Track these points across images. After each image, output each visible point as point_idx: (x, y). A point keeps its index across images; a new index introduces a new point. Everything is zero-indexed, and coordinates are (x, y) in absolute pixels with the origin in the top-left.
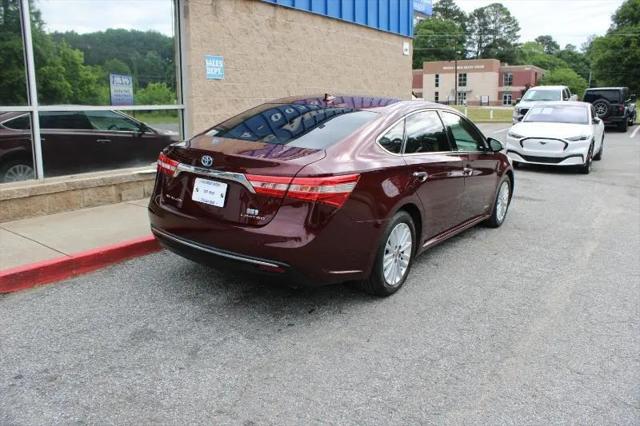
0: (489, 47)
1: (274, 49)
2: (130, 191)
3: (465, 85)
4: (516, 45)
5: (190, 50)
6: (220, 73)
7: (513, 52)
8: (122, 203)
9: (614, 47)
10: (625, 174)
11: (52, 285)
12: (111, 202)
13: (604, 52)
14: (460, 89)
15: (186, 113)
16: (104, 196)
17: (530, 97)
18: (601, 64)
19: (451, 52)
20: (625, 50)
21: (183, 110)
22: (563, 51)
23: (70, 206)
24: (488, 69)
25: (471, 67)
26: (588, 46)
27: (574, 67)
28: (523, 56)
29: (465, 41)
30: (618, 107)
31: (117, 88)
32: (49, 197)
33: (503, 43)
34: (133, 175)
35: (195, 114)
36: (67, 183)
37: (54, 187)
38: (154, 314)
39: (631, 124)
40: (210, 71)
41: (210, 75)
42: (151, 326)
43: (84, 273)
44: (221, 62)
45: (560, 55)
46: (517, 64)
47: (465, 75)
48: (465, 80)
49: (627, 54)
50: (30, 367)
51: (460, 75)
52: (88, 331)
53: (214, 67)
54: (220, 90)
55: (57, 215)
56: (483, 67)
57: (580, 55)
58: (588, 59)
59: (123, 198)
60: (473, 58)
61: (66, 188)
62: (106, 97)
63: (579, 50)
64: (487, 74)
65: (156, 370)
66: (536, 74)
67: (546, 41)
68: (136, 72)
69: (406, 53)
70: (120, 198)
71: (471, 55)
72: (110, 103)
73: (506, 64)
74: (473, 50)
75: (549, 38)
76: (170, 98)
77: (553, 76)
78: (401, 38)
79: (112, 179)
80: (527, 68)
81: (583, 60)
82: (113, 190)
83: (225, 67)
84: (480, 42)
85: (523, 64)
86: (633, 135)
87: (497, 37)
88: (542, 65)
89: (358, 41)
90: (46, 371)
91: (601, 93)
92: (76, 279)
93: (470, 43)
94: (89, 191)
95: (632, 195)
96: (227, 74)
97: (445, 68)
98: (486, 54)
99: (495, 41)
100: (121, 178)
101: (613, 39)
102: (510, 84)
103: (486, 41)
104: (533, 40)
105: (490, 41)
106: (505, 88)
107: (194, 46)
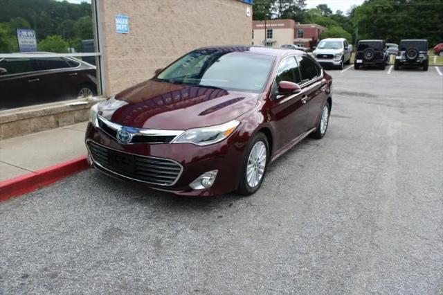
0: (287, 11)
1: (162, 11)
2: (65, 119)
3: (271, 37)
4: (304, 10)
5: (103, 11)
6: (126, 29)
7: (302, 15)
8: (60, 128)
9: (368, 13)
10: (393, 98)
11: (24, 196)
12: (52, 128)
13: (362, 16)
14: (268, 40)
15: (102, 59)
16: (46, 124)
17: (322, 46)
18: (360, 24)
19: (260, 14)
20: (375, 15)
21: (99, 57)
22: (335, 15)
23: (20, 132)
24: (287, 26)
25: (276, 25)
26: (350, 12)
27: (342, 26)
28: (309, 17)
29: (270, 7)
30: (379, 53)
31: (23, 40)
32: (4, 125)
33: (296, 8)
34: (67, 107)
35: (109, 59)
36: (17, 115)
37: (8, 118)
38: (115, 215)
39: (387, 65)
40: (118, 27)
41: (119, 30)
42: (117, 225)
43: (47, 185)
44: (126, 20)
45: (333, 17)
46: (306, 23)
47: (271, 31)
48: (271, 34)
49: (375, 18)
50: (33, 268)
51: (268, 31)
52: (67, 233)
53: (122, 24)
54: (126, 41)
55: (12, 140)
56: (283, 25)
57: (345, 17)
58: (351, 20)
59: (60, 125)
60: (276, 19)
61: (16, 118)
62: (15, 47)
63: (345, 14)
64: (286, 30)
65: (134, 260)
66: (319, 30)
67: (323, 7)
68: (35, 27)
69: (249, 15)
70: (57, 124)
71: (274, 16)
72: (18, 51)
73: (299, 24)
74: (276, 14)
75: (325, 6)
76: (64, 47)
77: (329, 32)
78: (245, 5)
79: (51, 110)
80: (313, 26)
81: (347, 21)
82: (52, 119)
83: (130, 24)
84: (281, 8)
85: (309, 23)
86: (389, 72)
87: (292, 5)
88: (322, 24)
89: (218, 6)
90: (46, 269)
91: (369, 44)
92: (41, 191)
93: (273, 8)
94: (34, 120)
95: (402, 112)
96: (130, 29)
97: (258, 26)
98: (285, 16)
99: (290, 7)
100: (57, 109)
101: (367, 8)
102: (302, 37)
103: (285, 7)
104: (315, 7)
105: (287, 7)
106: (298, 40)
107: (107, 8)
